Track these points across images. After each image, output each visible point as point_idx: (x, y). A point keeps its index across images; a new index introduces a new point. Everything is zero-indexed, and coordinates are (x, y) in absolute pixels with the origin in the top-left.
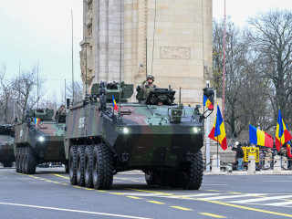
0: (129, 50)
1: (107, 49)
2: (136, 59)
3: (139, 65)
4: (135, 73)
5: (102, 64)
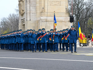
0: (38, 3)
1: (30, 2)
2: (41, 6)
3: (42, 8)
4: (41, 11)
5: (28, 8)
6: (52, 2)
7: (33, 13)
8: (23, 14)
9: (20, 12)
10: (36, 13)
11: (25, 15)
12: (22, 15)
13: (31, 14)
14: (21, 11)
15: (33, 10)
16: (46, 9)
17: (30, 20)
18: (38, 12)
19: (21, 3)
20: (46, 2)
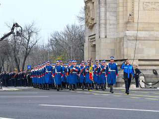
0: (121, 5)
1: (106, 4)
2: (127, 11)
3: (128, 15)
4: (126, 20)
5: (102, 14)
6: (148, 4)
7: (111, 25)
8: (93, 25)
9: (87, 22)
10: (118, 24)
11: (96, 27)
12: (91, 27)
13: (108, 26)
14: (90, 21)
15: (111, 18)
16: (136, 16)
17: (106, 37)
18: (121, 21)
19: (89, 4)
20: (136, 4)
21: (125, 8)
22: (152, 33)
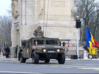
0: (36, 2)
1: (26, 2)
2: (40, 6)
3: (41, 10)
4: (39, 13)
5: (24, 9)
6: (54, 2)
7: (29, 16)
8: (17, 16)
9: (13, 14)
10: (34, 15)
11: (19, 17)
12: (16, 17)
13: (27, 17)
14: (15, 13)
15: (29, 12)
16: (46, 10)
17: (26, 24)
18: (36, 14)
19: (15, 2)
20: (46, 2)
21: (39, 4)
22: (57, 21)
